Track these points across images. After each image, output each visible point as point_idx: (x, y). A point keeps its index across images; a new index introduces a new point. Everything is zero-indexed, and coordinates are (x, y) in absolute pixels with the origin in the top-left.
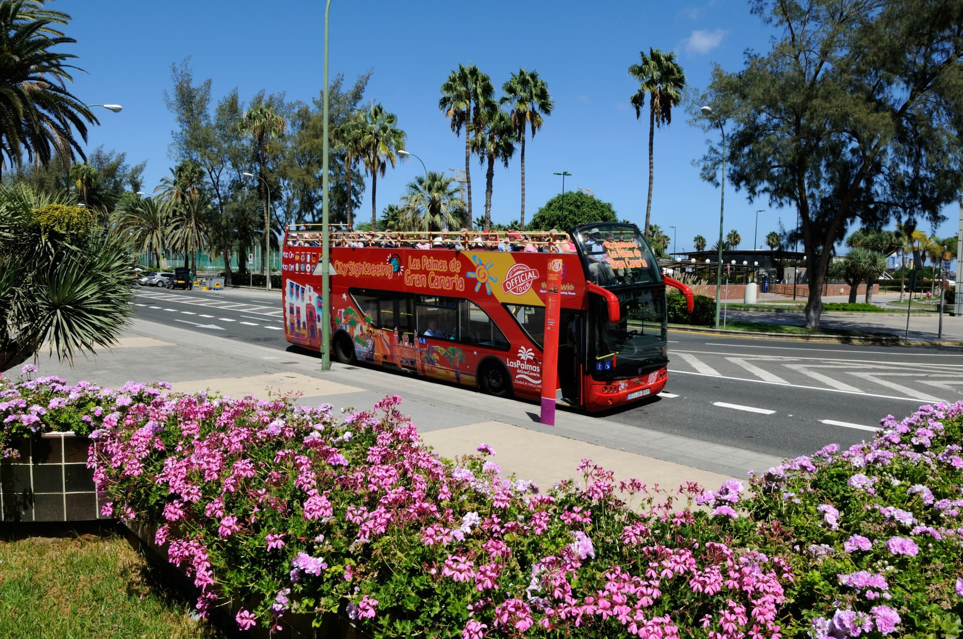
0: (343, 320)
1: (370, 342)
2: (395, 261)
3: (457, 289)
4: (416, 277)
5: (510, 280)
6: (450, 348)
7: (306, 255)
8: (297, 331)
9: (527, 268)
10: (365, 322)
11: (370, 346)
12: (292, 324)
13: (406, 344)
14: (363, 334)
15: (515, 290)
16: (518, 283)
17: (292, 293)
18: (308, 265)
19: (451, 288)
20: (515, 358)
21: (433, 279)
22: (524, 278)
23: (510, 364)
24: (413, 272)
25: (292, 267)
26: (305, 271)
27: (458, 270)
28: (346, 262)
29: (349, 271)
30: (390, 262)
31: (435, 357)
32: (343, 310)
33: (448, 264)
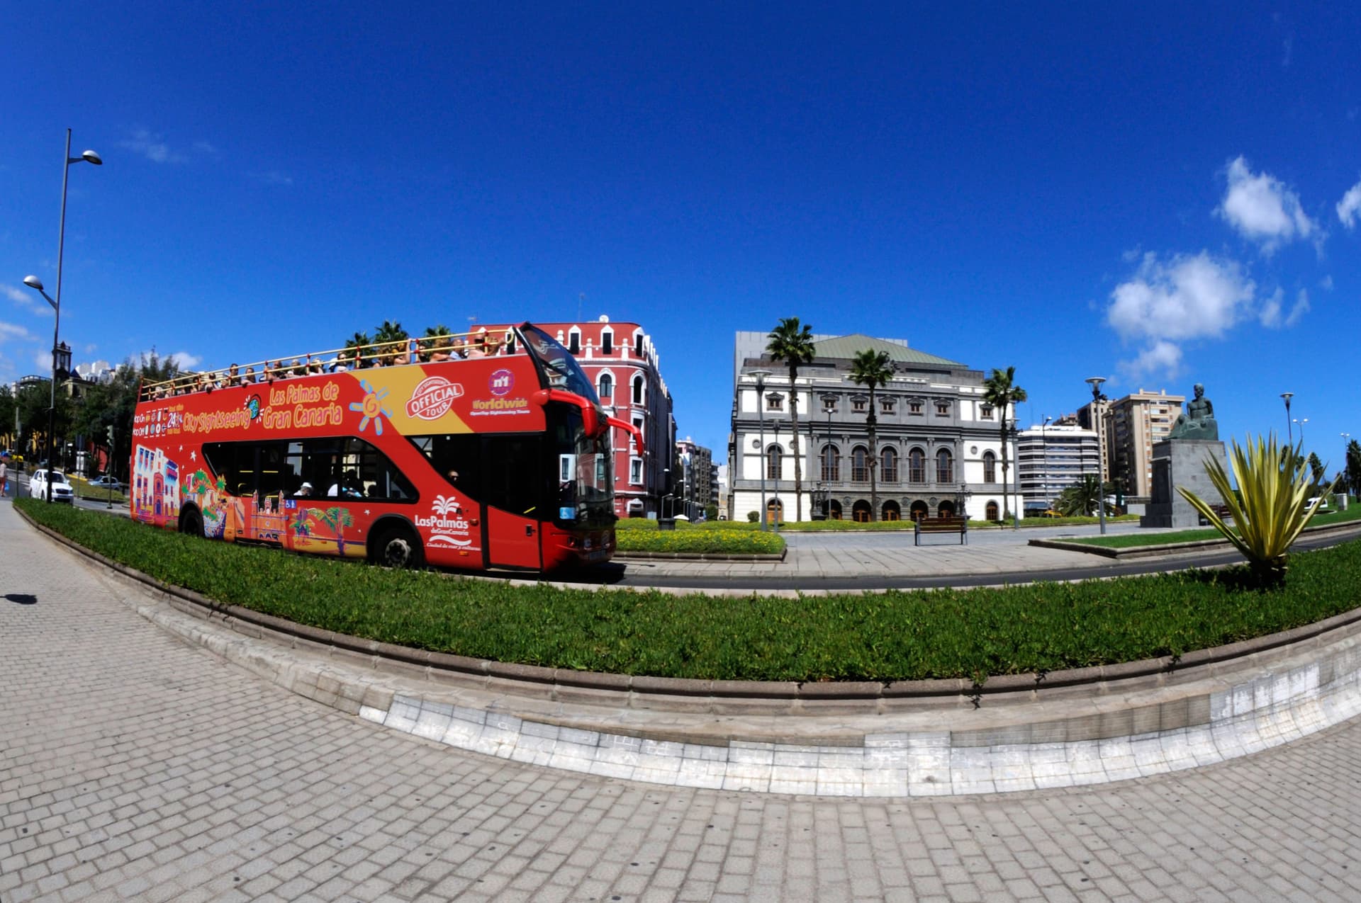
0: (192, 488)
1: (220, 515)
2: (254, 404)
3: (332, 422)
4: (278, 415)
5: (417, 400)
6: (331, 510)
7: (157, 413)
8: (143, 507)
9: (445, 382)
10: (216, 488)
11: (220, 520)
12: (139, 500)
13: (268, 511)
14: (213, 504)
15: (424, 414)
16: (430, 403)
17: (141, 461)
18: (159, 425)
19: (323, 423)
20: (427, 513)
21: (300, 413)
22: (439, 396)
23: (420, 522)
24: (276, 409)
25: (142, 431)
26: (155, 433)
27: (335, 397)
28: (196, 414)
29: (199, 425)
30: (248, 406)
31: (309, 523)
32: (192, 475)
33: (321, 392)
